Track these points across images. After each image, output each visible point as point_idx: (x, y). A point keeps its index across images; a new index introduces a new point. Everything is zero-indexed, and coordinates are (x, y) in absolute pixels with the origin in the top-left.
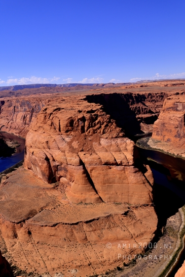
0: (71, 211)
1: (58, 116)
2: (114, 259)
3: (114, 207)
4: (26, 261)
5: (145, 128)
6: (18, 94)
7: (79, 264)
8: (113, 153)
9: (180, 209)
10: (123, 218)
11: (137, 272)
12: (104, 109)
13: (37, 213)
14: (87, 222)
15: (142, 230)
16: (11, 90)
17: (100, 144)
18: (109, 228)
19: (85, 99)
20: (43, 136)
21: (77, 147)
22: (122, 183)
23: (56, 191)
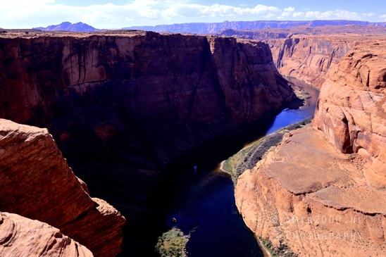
0: (367, 195)
1: (368, 65)
4: (300, 243)
6: (317, 31)
13: (321, 188)
16: (309, 26)
20: (343, 89)
23: (351, 165)
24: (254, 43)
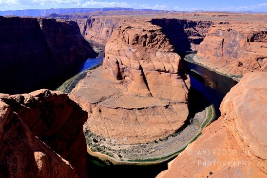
0: (129, 100)
1: (128, 33)
2: (153, 135)
3: (159, 101)
4: (96, 128)
5: (193, 47)
6: (105, 14)
7: (130, 135)
8: (164, 63)
9: (206, 108)
10: (164, 109)
11: (167, 145)
12: (161, 30)
13: (106, 99)
14: (139, 109)
15: (176, 119)
16: (101, 11)
17: (155, 56)
18: (154, 115)
19: (150, 22)
20: (116, 46)
21: (139, 56)
22: (168, 85)
23: (121, 85)
24: (68, 22)
